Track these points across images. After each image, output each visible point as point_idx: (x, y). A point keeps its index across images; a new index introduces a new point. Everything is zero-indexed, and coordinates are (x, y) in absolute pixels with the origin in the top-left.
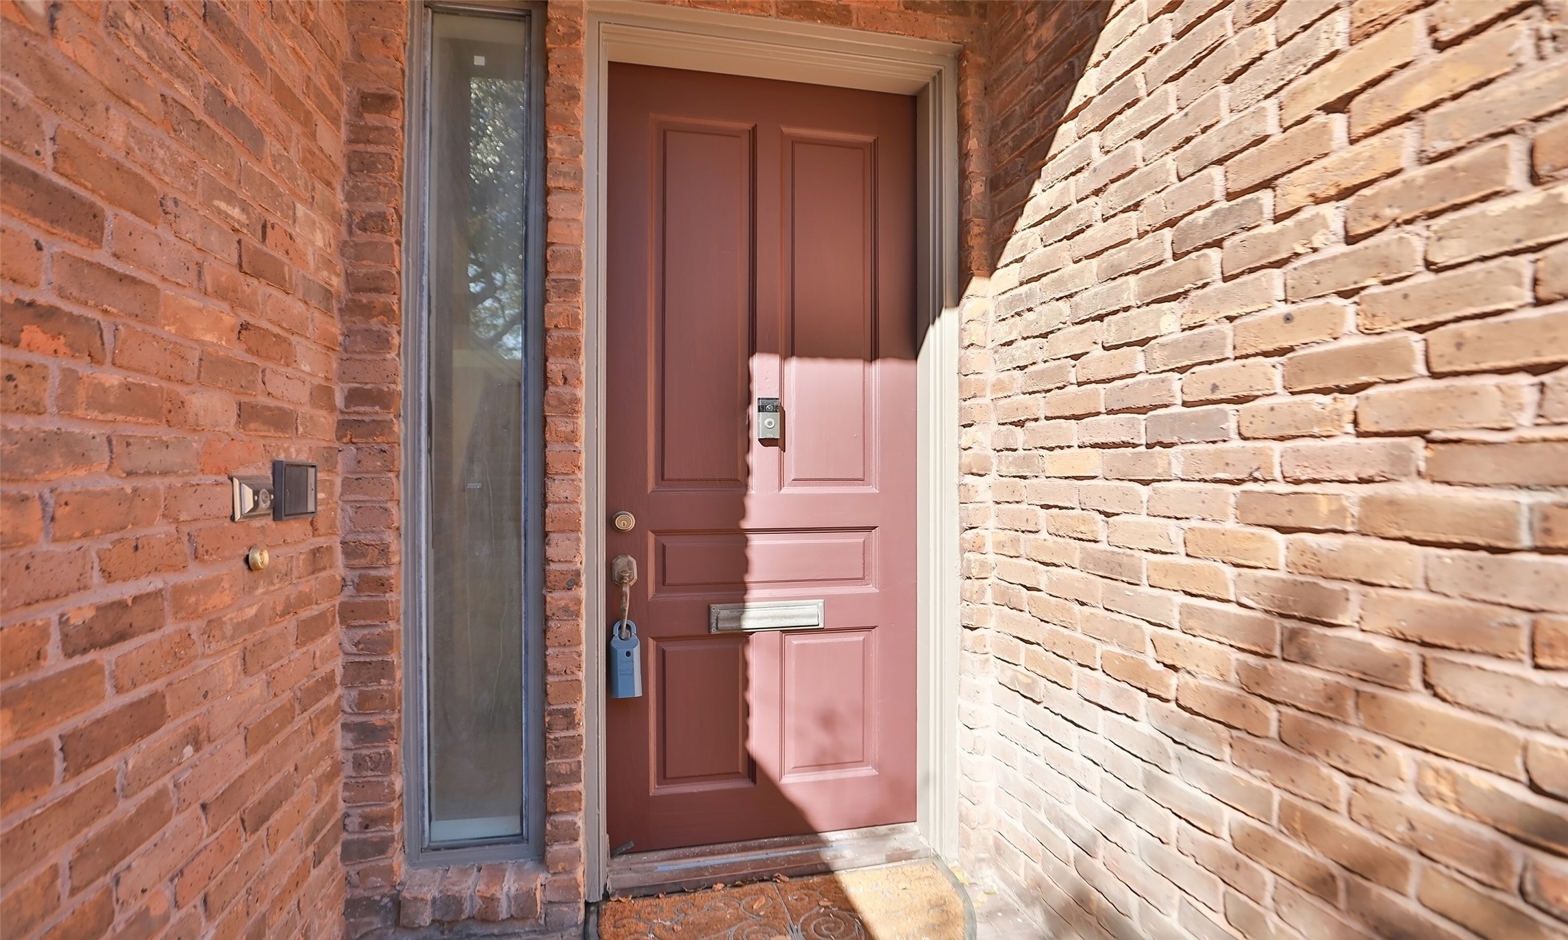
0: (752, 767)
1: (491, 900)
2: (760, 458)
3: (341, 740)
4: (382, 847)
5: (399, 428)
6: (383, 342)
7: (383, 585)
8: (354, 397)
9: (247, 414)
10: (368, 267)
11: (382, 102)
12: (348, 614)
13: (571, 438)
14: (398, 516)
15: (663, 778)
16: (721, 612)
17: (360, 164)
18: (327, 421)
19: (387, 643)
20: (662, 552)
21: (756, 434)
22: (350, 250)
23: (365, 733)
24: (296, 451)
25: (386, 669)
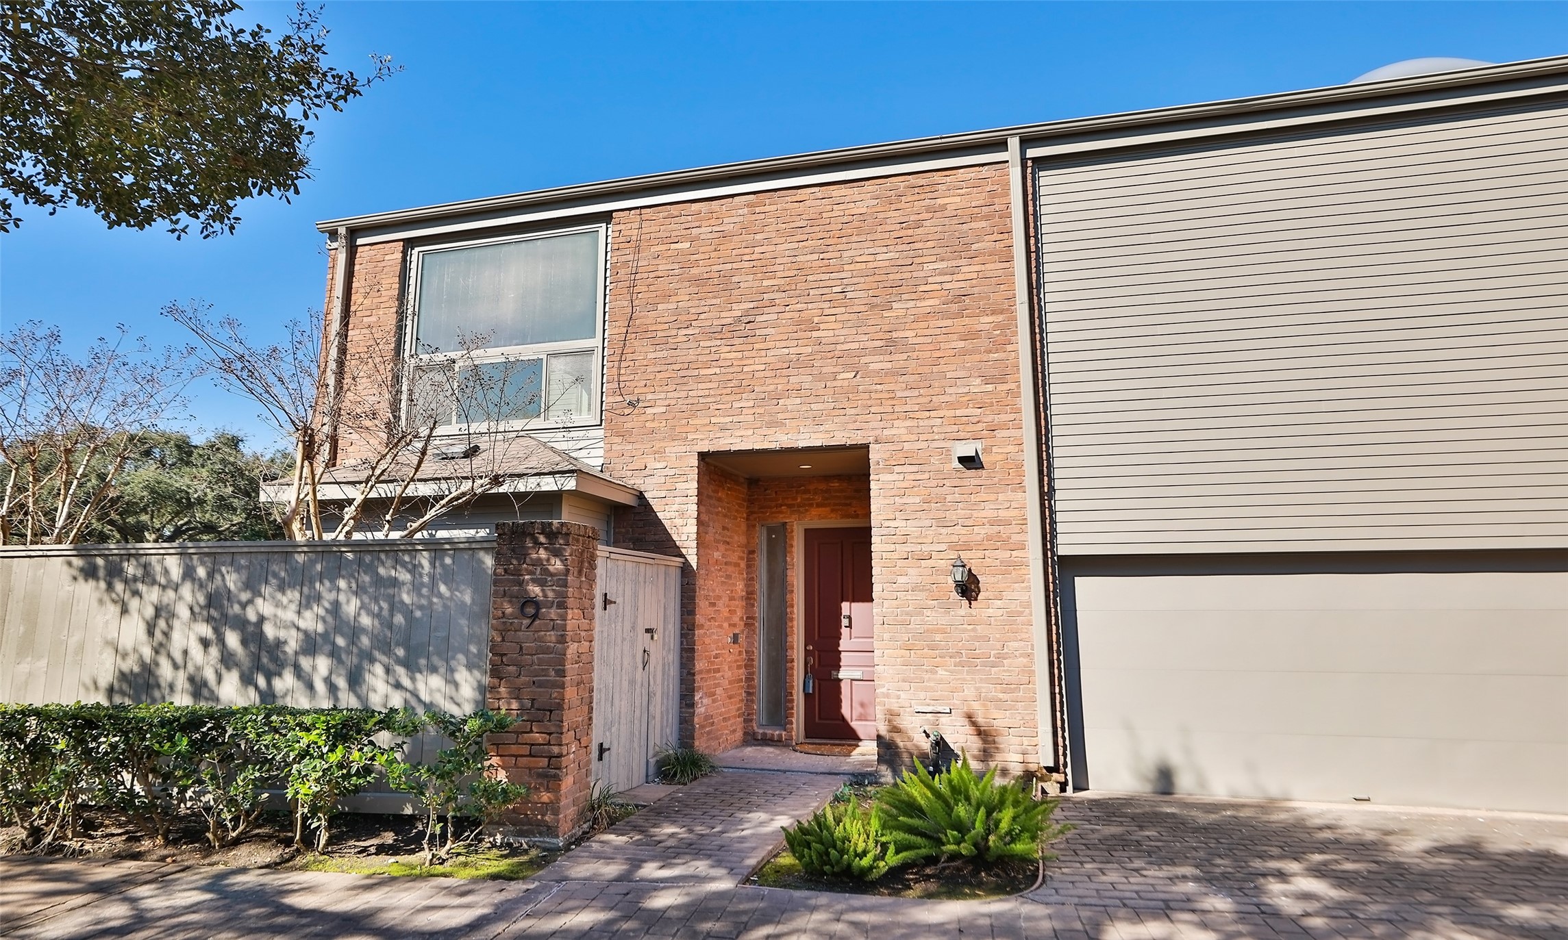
0: (843, 718)
1: (773, 735)
2: (845, 631)
3: (744, 695)
4: (751, 720)
5: (757, 624)
6: (753, 605)
7: (753, 660)
8: (747, 618)
9: (730, 625)
10: (750, 589)
11: (752, 552)
12: (746, 666)
13: (792, 627)
14: (756, 644)
15: (820, 718)
16: (834, 673)
17: (749, 566)
18: (742, 623)
19: (753, 673)
20: (819, 656)
21: (843, 625)
22: (747, 586)
23: (749, 694)
24: (737, 631)
25: (753, 679)
